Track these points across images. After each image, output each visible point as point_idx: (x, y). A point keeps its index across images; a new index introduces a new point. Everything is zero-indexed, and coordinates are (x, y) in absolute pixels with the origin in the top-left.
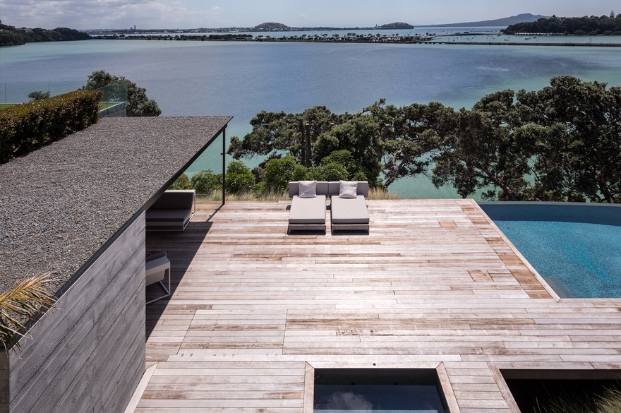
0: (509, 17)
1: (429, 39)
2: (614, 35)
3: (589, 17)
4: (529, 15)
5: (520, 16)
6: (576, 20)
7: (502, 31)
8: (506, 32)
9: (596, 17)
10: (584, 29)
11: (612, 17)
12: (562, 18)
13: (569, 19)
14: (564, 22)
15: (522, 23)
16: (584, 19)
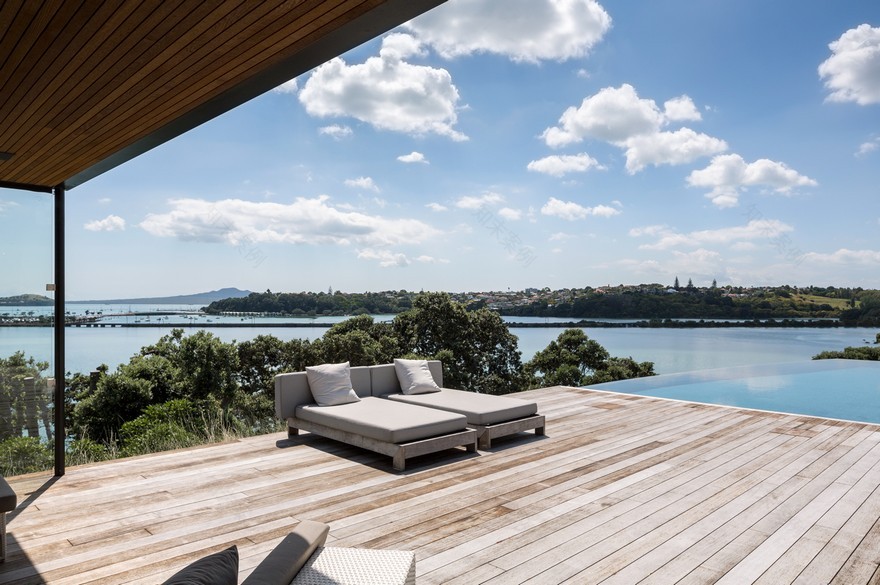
0: (208, 292)
1: (91, 320)
2: (333, 315)
4: (234, 290)
6: (293, 296)
7: (203, 309)
8: (208, 311)
9: (314, 294)
10: (302, 308)
12: (278, 294)
13: (285, 295)
14: (280, 299)
15: (230, 299)
16: (301, 295)
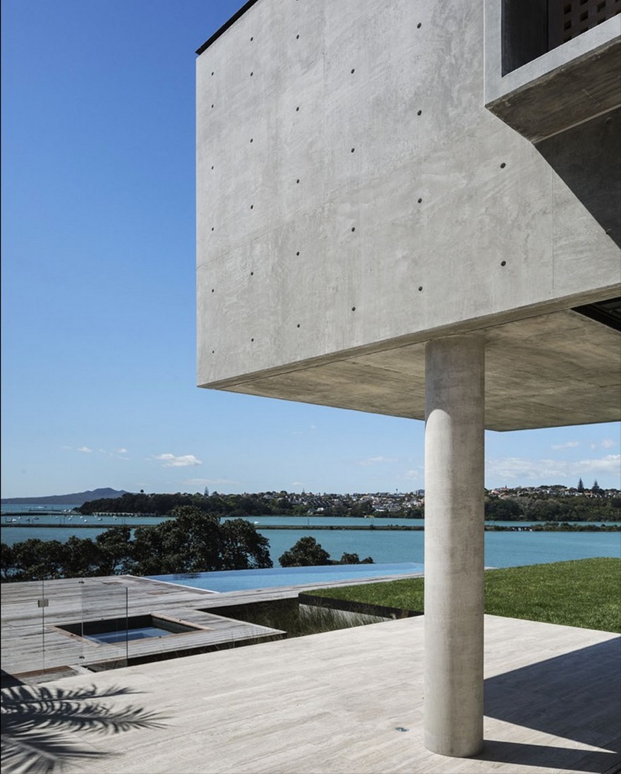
0: (83, 492)
3: (182, 493)
4: (109, 490)
5: (98, 491)
7: (76, 509)
8: (81, 511)
11: (206, 495)
12: (152, 495)
13: (159, 496)
14: (154, 499)
15: (103, 499)
